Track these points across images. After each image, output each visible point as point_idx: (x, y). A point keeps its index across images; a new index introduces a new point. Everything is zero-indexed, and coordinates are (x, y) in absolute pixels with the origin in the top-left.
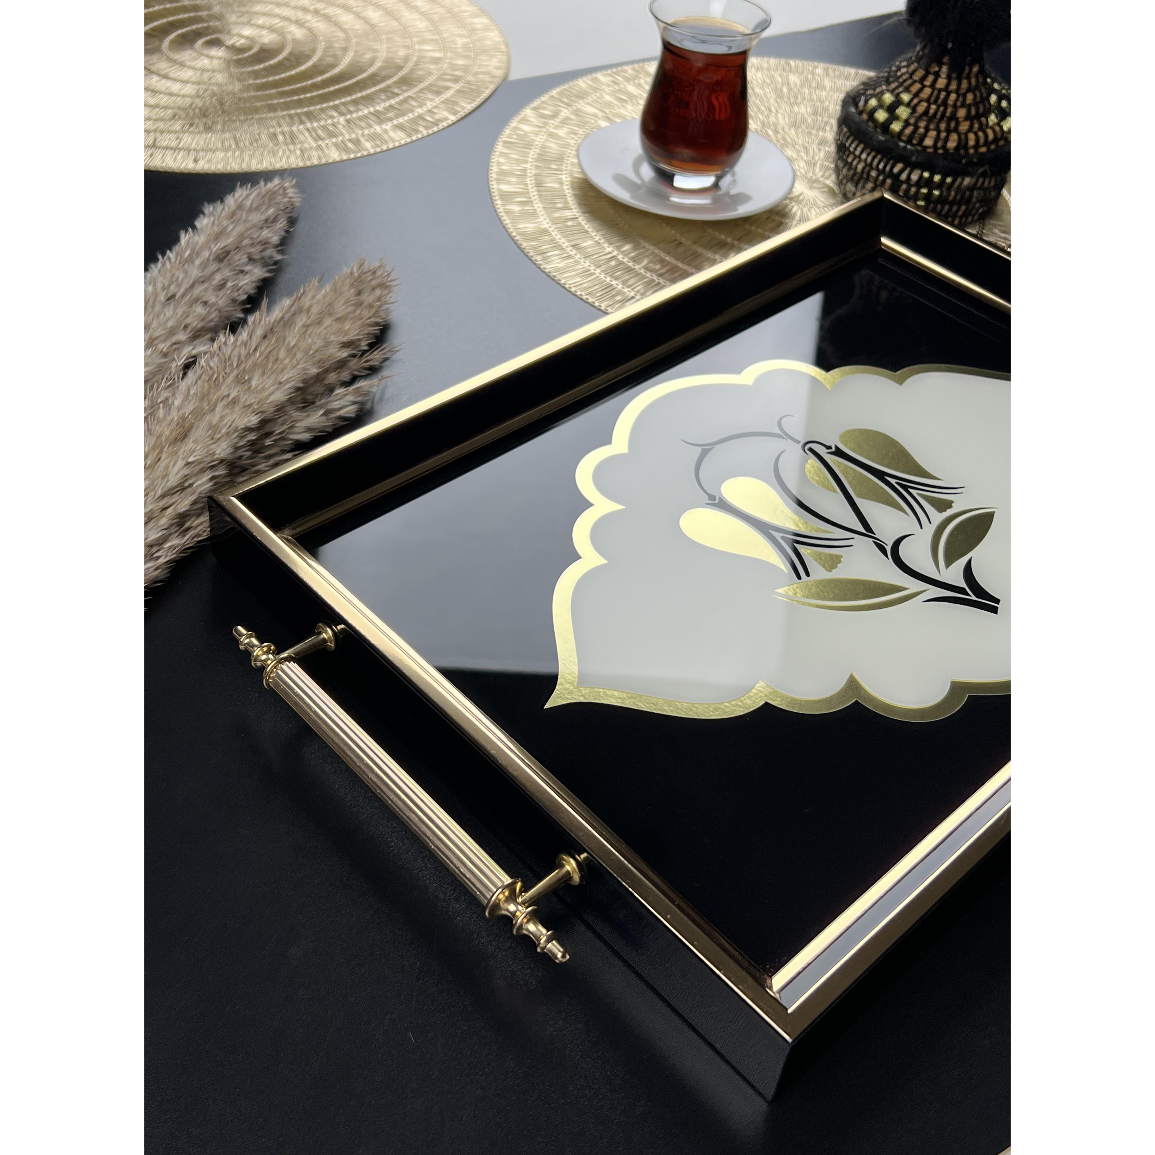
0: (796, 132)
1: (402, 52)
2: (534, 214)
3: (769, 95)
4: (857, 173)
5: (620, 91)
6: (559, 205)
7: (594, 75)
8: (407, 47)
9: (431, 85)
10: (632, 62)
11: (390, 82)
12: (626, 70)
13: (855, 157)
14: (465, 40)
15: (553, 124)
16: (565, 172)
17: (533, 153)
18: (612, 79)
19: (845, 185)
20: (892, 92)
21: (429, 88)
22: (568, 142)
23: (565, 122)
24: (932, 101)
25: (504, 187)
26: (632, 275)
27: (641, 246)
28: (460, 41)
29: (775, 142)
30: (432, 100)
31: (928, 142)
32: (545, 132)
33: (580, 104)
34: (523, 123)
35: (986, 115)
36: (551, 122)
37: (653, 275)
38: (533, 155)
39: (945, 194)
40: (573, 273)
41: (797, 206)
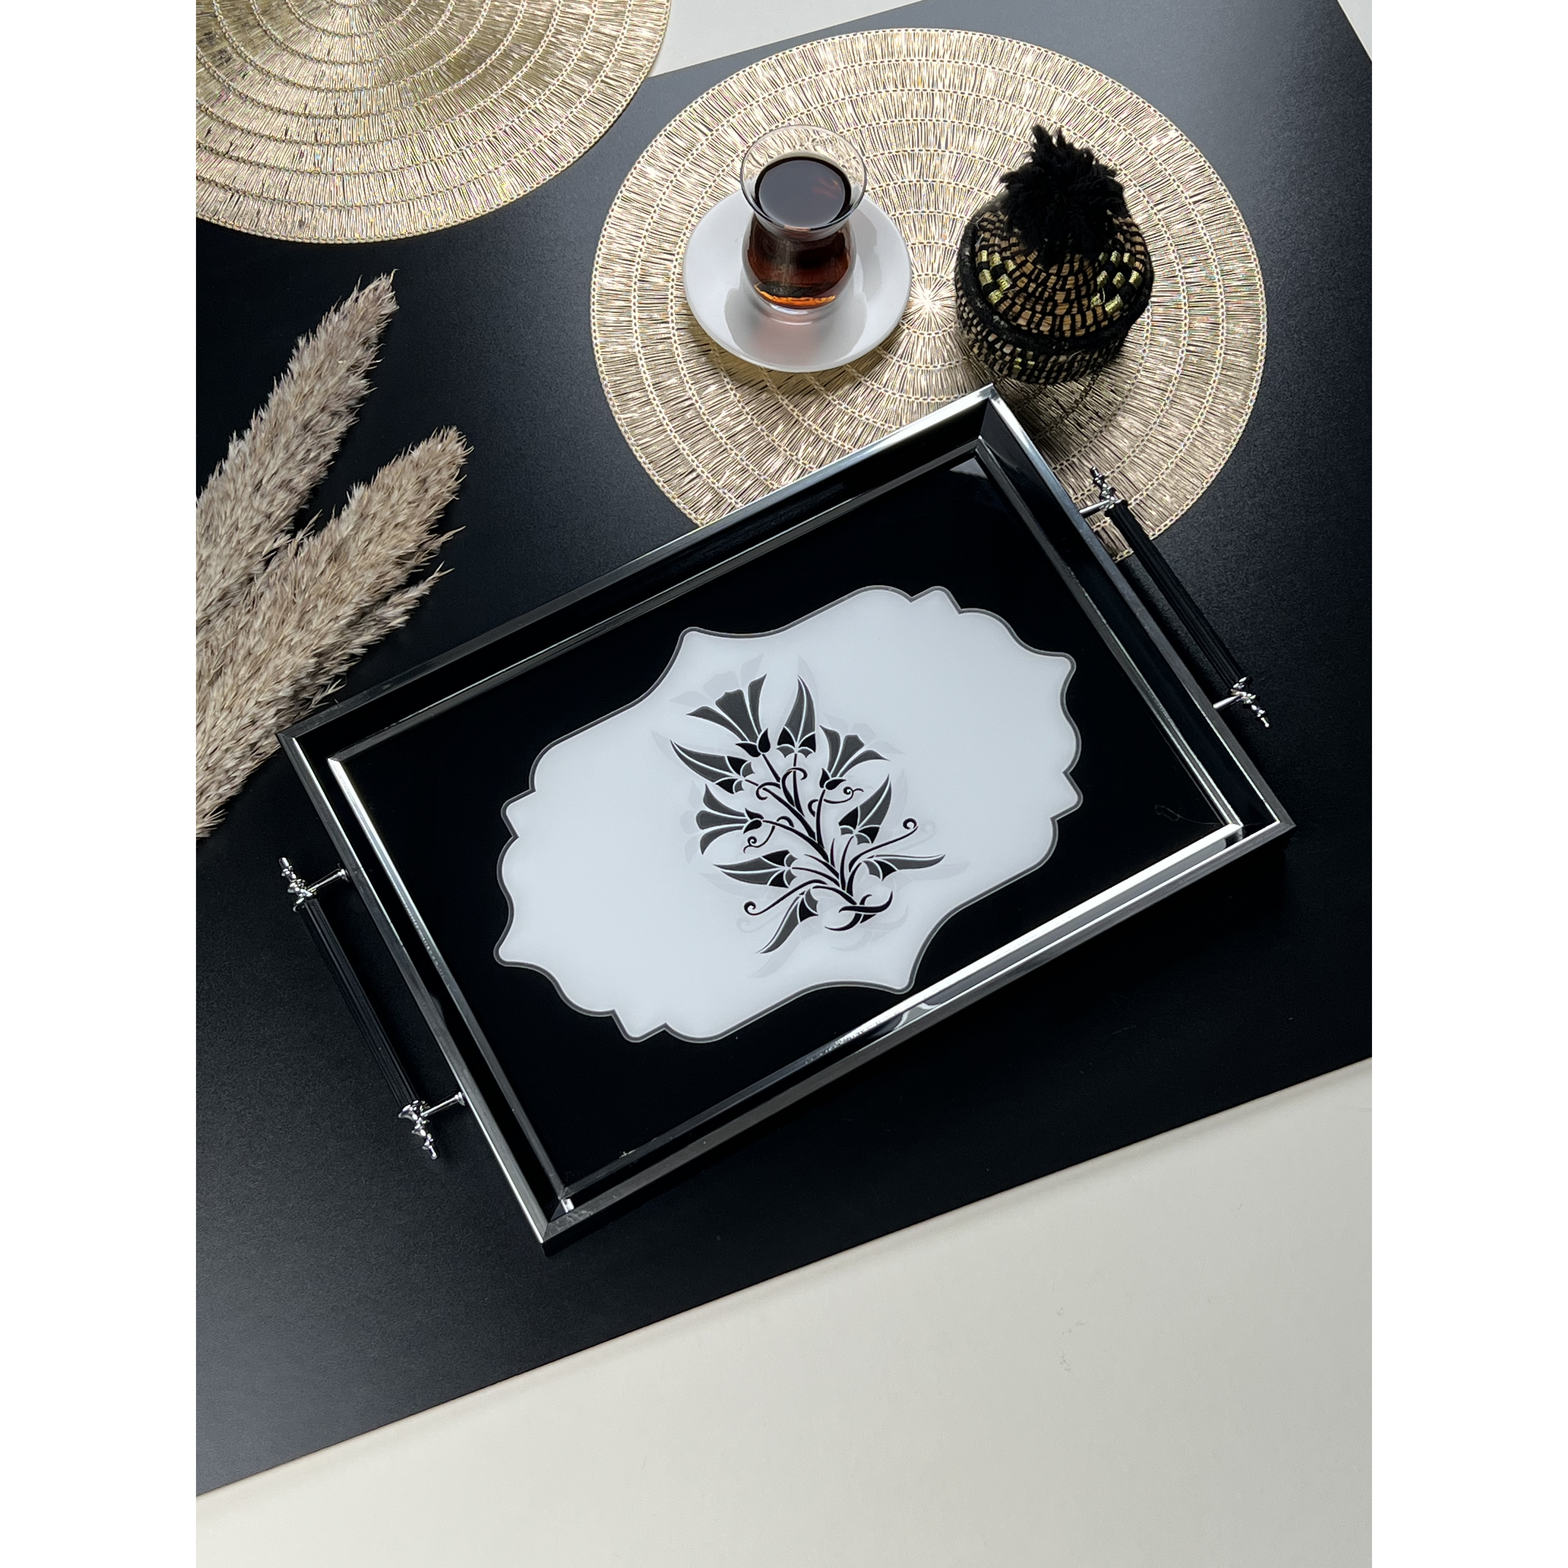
2: (627, 329)
5: (775, 99)
9: (564, 83)
10: (806, 39)
12: (793, 55)
17: (649, 221)
20: (1000, 253)
21: (560, 92)
22: (692, 202)
23: (698, 162)
24: (1033, 277)
25: (606, 281)
27: (724, 389)
32: (672, 182)
33: (722, 126)
34: (650, 164)
35: (1089, 296)
36: (682, 162)
37: (724, 436)
38: (649, 224)
39: (1040, 365)
40: (645, 429)
41: (907, 331)
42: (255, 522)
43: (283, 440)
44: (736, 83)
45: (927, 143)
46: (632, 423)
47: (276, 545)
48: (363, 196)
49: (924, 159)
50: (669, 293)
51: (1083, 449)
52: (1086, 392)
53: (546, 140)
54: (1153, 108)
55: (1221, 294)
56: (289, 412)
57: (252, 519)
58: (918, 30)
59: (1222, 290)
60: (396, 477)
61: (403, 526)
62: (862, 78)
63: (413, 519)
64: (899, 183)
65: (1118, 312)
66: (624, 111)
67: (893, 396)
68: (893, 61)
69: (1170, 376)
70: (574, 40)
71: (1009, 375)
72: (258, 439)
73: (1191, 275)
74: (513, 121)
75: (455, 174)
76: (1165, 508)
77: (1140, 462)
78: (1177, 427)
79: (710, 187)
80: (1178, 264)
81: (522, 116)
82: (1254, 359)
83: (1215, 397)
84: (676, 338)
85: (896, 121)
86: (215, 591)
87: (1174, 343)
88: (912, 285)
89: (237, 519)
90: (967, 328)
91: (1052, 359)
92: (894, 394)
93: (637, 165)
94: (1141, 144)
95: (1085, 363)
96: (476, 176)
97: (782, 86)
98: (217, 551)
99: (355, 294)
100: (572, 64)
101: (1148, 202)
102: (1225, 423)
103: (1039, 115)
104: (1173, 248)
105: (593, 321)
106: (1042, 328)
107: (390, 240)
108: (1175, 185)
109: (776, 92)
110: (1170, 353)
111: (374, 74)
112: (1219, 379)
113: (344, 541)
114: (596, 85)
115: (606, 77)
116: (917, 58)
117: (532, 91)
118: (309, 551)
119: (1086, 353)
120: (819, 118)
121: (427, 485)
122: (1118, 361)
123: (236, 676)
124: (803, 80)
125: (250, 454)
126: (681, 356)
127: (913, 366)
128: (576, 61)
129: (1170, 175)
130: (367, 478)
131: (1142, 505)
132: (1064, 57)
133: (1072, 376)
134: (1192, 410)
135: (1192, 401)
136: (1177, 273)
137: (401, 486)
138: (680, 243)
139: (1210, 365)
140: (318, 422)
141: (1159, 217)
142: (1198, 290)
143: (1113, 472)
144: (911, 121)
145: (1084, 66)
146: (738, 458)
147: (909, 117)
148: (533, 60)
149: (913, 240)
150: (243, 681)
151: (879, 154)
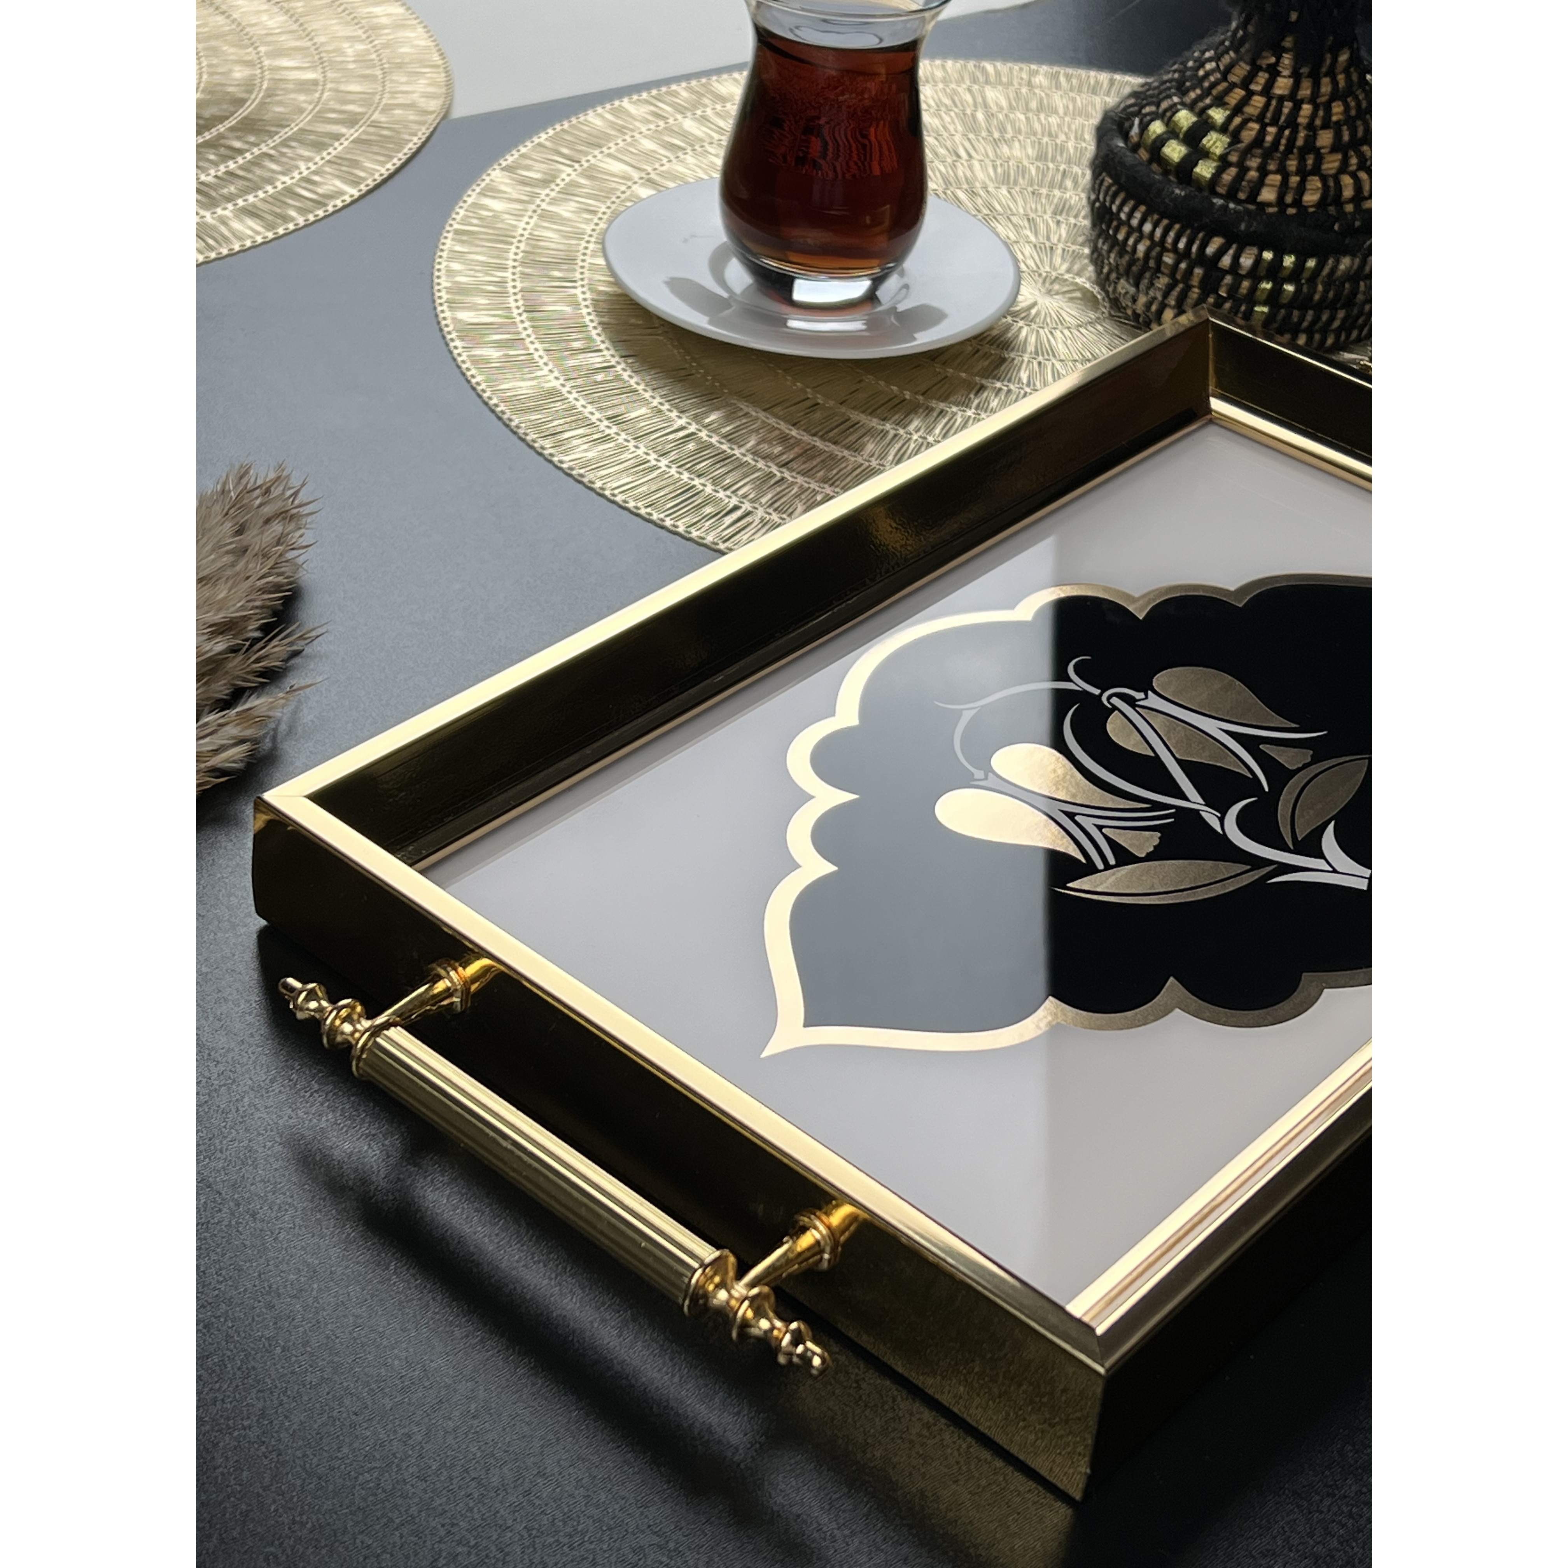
0: (1009, 192)
1: (239, 73)
3: (951, 128)
4: (1138, 259)
5: (669, 130)
6: (576, 345)
7: (617, 103)
8: (250, 64)
9: (302, 131)
10: (687, 77)
11: (221, 128)
12: (675, 91)
13: (1131, 231)
14: (360, 47)
15: (547, 195)
16: (580, 283)
17: (513, 253)
18: (652, 108)
19: (1116, 283)
20: (1191, 107)
21: (300, 138)
22: (578, 228)
23: (569, 191)
24: (1267, 121)
25: (467, 316)
26: (731, 467)
27: (740, 414)
28: (350, 50)
29: (974, 212)
30: (309, 159)
31: (1268, 195)
32: (535, 211)
33: (595, 157)
34: (489, 197)
36: (544, 193)
39: (1305, 288)
40: (617, 469)
44: (593, 118)
79: (604, 213)
84: (623, 365)
91: (1327, 269)
93: (466, 198)
97: (671, 118)
105: (460, 358)
106: (1304, 203)
109: (667, 123)
114: (361, 129)
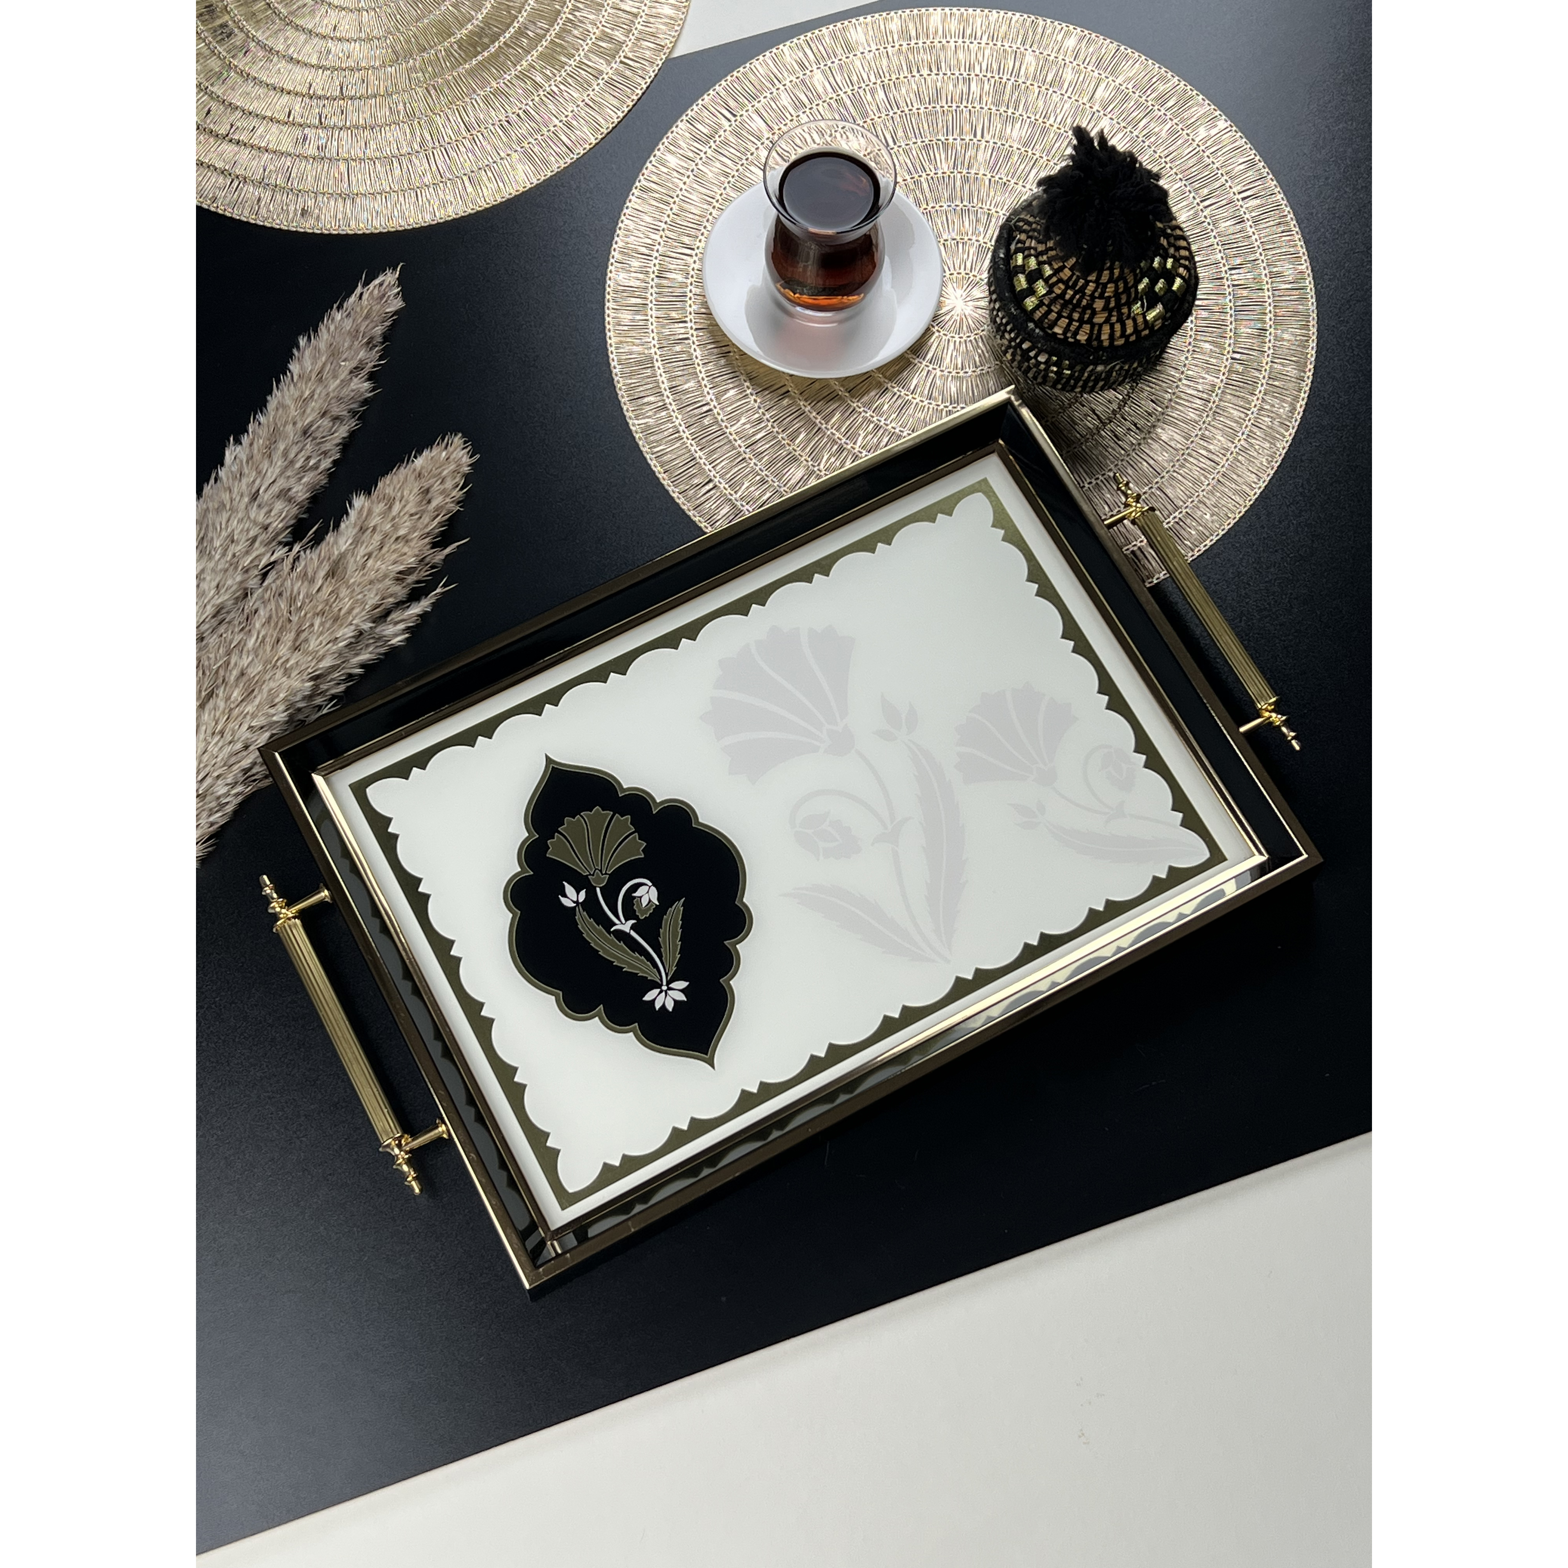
2: (644, 328)
5: (803, 83)
12: (822, 35)
15: (706, 153)
16: (697, 251)
17: (668, 213)
20: (1036, 257)
22: (713, 191)
23: (720, 149)
25: (622, 277)
26: (720, 444)
27: (743, 395)
30: (576, 101)
32: (693, 171)
33: (747, 111)
34: (670, 151)
35: (1129, 304)
36: (704, 150)
37: (742, 445)
38: (669, 216)
39: (1076, 374)
40: (660, 436)
41: (937, 334)
42: (252, 533)
43: (282, 446)
44: (761, 65)
45: (961, 132)
46: (647, 430)
47: (273, 559)
48: (368, 183)
49: (959, 148)
50: (688, 290)
51: (1120, 463)
52: (1124, 401)
53: (561, 124)
54: (1201, 96)
55: (1269, 297)
56: (288, 417)
57: (248, 530)
58: (955, 10)
59: (1270, 293)
60: (398, 486)
61: (405, 539)
62: (895, 60)
63: (415, 531)
64: (932, 174)
65: (1160, 321)
66: (643, 94)
67: (921, 404)
68: (928, 42)
69: (1214, 386)
70: (592, 17)
71: (1044, 382)
72: (255, 445)
73: (1240, 277)
74: (526, 104)
75: (465, 160)
76: (1205, 527)
77: (1180, 478)
78: (1219, 441)
79: (733, 177)
80: (1224, 265)
81: (537, 99)
82: (1302, 368)
83: (1261, 409)
84: (695, 339)
85: (930, 107)
86: (209, 607)
87: (1218, 350)
88: (943, 284)
89: (233, 530)
90: (1000, 333)
91: (1091, 367)
92: (922, 401)
93: (656, 152)
94: (1188, 135)
95: (1124, 373)
96: (486, 162)
97: (810, 69)
98: (211, 565)
99: (359, 290)
100: (590, 42)
101: (1194, 198)
102: (1271, 437)
103: (1081, 102)
104: (1220, 247)
105: (607, 319)
106: (1078, 337)
107: (397, 231)
108: (1223, 180)
109: (804, 74)
110: (1214, 361)
111: (381, 52)
112: (1266, 389)
113: (342, 556)
114: (615, 66)
115: (625, 57)
116: (953, 39)
117: (548, 73)
118: (306, 565)
119: (1124, 363)
120: (848, 103)
121: (429, 496)
122: (1158, 368)
123: (228, 699)
124: (833, 62)
125: (247, 462)
126: (700, 358)
127: (942, 371)
128: (594, 40)
129: (1218, 169)
130: (368, 487)
131: (1181, 523)
132: (1109, 40)
133: (1109, 384)
134: (1237, 422)
135: (1236, 413)
136: (1223, 275)
137: (402, 497)
138: (700, 237)
139: (1257, 374)
140: (319, 427)
141: (1205, 213)
142: (1245, 293)
143: (1151, 488)
144: (946, 107)
145: (1129, 50)
146: (757, 468)
147: (944, 104)
148: (549, 39)
149: (945, 237)
150: (237, 703)
151: (911, 143)
